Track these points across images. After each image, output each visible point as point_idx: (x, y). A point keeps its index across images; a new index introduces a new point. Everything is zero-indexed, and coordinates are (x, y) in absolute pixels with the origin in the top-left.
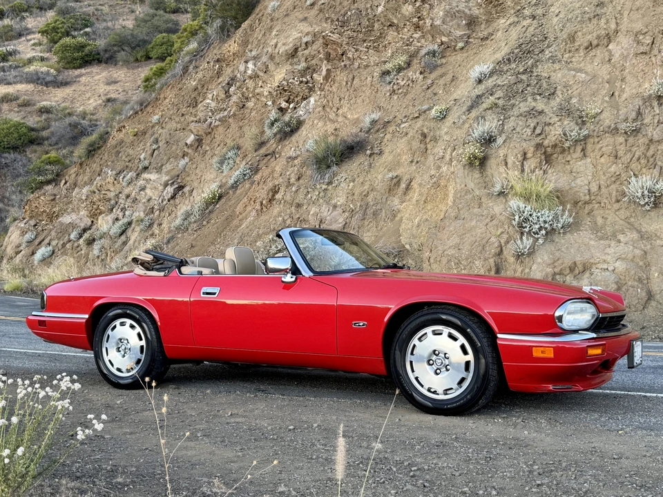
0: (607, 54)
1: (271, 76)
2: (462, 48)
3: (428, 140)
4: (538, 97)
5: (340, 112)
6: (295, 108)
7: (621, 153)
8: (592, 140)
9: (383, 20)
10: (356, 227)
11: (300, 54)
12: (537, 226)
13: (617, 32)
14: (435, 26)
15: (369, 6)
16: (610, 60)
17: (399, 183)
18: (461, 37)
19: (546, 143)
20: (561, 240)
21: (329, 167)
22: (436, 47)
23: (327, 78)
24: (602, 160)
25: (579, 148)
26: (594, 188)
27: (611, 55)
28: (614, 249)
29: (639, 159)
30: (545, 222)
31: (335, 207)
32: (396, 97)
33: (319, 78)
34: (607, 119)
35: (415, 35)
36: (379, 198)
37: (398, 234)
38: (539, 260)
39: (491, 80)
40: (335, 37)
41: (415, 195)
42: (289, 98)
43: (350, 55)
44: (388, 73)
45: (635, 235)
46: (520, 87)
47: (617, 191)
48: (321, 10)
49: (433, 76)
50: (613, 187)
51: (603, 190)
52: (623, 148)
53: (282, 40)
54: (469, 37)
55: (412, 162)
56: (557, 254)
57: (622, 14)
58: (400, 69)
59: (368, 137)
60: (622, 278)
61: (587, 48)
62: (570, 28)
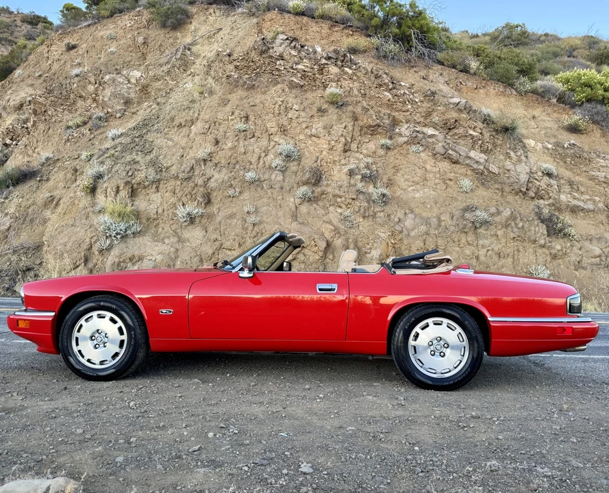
0: (187, 132)
1: (4, 121)
2: (120, 117)
3: (78, 173)
4: (140, 153)
5: (36, 150)
6: (17, 145)
7: (177, 191)
8: (163, 182)
9: (76, 93)
10: (17, 229)
11: (24, 108)
12: (114, 233)
13: (197, 119)
14: (105, 101)
15: (68, 82)
16: (188, 135)
17: (53, 200)
18: (120, 110)
19: (133, 182)
20: (131, 241)
21: (8, 187)
22: (102, 114)
23: (33, 126)
24: (167, 194)
25: (154, 186)
26: (160, 211)
27: (190, 132)
28: (160, 247)
29: (186, 195)
30: (121, 230)
31: (7, 214)
32: (69, 144)
33: (29, 125)
34: (173, 170)
35: (93, 105)
36: (36, 210)
37: (43, 234)
38: (112, 254)
39: (120, 139)
40: (41, 100)
41: (59, 210)
42: (12, 138)
43: (50, 113)
44: (68, 127)
45: (176, 239)
46: (132, 145)
47: (173, 213)
48: (45, 81)
49: (96, 133)
50: (171, 210)
51: (165, 212)
52: (179, 187)
53: (13, 97)
54: (125, 111)
55: (65, 187)
56: (125, 250)
57: (203, 109)
58: (78, 126)
59: (42, 169)
60: (159, 265)
61: (178, 127)
62: (173, 113)
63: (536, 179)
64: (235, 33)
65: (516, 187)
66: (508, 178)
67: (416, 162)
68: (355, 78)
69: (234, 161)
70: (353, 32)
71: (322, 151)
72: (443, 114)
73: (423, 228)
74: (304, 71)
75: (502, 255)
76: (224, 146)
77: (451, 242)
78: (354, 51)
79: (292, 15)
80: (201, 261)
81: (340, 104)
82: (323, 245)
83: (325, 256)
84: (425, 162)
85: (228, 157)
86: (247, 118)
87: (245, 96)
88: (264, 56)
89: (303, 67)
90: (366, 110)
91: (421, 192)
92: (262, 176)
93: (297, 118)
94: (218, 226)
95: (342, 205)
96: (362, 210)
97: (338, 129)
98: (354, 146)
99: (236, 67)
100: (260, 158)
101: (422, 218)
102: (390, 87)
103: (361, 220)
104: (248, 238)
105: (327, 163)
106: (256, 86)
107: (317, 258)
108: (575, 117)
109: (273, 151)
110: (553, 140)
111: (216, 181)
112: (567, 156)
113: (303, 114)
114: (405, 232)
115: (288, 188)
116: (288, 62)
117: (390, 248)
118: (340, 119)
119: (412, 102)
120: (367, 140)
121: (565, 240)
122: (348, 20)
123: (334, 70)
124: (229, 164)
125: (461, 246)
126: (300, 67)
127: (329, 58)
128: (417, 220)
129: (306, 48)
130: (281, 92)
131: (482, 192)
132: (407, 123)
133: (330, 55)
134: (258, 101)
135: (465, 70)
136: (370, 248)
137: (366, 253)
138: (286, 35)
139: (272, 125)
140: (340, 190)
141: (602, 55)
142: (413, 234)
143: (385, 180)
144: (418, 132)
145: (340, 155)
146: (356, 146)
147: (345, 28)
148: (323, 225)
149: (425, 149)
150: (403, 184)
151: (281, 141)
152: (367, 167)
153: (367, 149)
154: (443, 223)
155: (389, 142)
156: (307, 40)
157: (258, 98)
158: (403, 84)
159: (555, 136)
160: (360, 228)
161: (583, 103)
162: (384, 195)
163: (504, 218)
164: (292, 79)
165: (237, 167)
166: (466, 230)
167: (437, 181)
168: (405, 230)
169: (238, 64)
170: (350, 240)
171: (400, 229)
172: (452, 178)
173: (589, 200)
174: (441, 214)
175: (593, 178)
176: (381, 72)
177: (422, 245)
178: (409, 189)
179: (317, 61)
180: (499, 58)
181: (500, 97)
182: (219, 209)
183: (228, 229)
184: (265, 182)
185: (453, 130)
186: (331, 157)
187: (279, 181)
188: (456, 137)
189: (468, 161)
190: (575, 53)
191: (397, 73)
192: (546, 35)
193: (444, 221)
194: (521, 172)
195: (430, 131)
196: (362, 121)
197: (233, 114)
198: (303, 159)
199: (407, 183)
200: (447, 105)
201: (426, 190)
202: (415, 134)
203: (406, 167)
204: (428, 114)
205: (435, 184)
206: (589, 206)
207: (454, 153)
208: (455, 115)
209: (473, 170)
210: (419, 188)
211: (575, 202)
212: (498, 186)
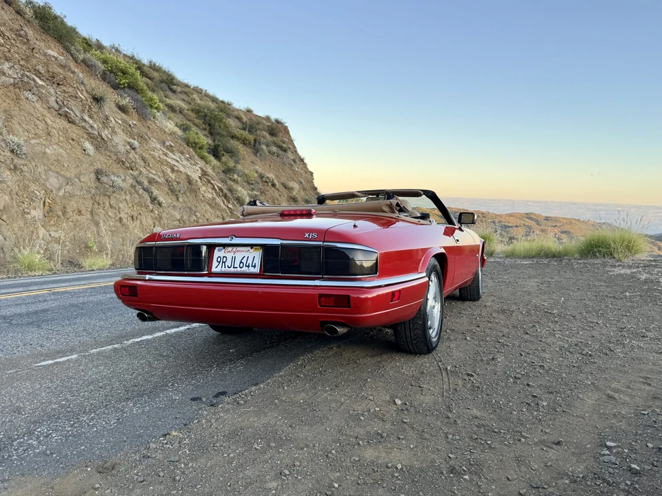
63: (128, 152)
65: (119, 157)
66: (113, 147)
67: (32, 111)
72: (46, 64)
73: (69, 188)
75: (134, 217)
84: (43, 114)
91: (50, 148)
96: (9, 161)
101: (64, 177)
108: (126, 101)
112: (134, 134)
117: (47, 208)
121: (159, 207)
125: (106, 208)
128: (62, 180)
131: (98, 156)
132: (8, 60)
136: (28, 208)
137: (25, 213)
142: (60, 193)
144: (28, 77)
149: (38, 100)
150: (24, 135)
154: (84, 185)
160: (9, 183)
161: (124, 87)
163: (129, 185)
166: (108, 194)
167: (61, 138)
168: (53, 189)
171: (50, 187)
172: (75, 139)
173: (156, 174)
174: (80, 175)
175: (154, 157)
177: (76, 206)
185: (61, 86)
188: (66, 95)
189: (83, 124)
193: (83, 182)
195: (40, 82)
199: (26, 134)
200: (45, 55)
201: (55, 147)
202: (26, 79)
203: (20, 115)
204: (27, 59)
205: (60, 142)
206: (159, 180)
207: (71, 112)
208: (60, 70)
209: (89, 134)
210: (44, 142)
211: (151, 175)
212: (108, 154)
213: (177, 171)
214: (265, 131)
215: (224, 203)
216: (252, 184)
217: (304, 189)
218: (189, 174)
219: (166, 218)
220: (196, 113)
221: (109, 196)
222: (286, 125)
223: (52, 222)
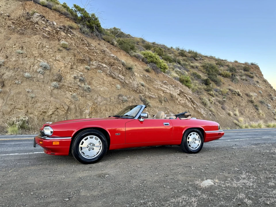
63: (139, 87)
64: (9, 6)
65: (134, 89)
66: (131, 85)
67: (100, 76)
68: (73, 39)
69: (17, 67)
70: (70, 20)
71: (61, 67)
72: (109, 59)
73: (105, 102)
74: (49, 32)
76: (11, 59)
77: (115, 107)
78: (71, 28)
79: (41, 6)
80: (3, 114)
81: (68, 48)
82: (66, 108)
83: (67, 113)
84: (103, 77)
85: (14, 65)
86: (22, 47)
87: (19, 37)
88: (28, 20)
89: (49, 30)
90: (79, 53)
91: (103, 88)
92: (33, 75)
93: (48, 51)
94: (12, 98)
95: (72, 91)
96: (81, 94)
97: (68, 59)
98: (75, 67)
99: (13, 23)
100: (30, 67)
101: (104, 98)
102: (88, 45)
103: (81, 98)
104: (29, 104)
105: (64, 72)
106: (25, 33)
107: (64, 113)
108: (148, 67)
109: (37, 64)
110: (142, 74)
111: (7, 76)
112: (147, 80)
113: (51, 50)
114: (98, 103)
115: (47, 82)
116: (41, 26)
117: (93, 109)
118: (68, 55)
119: (96, 53)
120: (80, 65)
121: (149, 107)
122: (67, 14)
123: (63, 34)
124: (14, 68)
125: (119, 109)
126: (47, 29)
127: (61, 28)
128: (102, 99)
129: (49, 21)
130: (39, 38)
131: (123, 90)
132: (95, 60)
133: (61, 27)
134: (26, 41)
135: (113, 44)
136: (85, 109)
137: (83, 111)
138: (40, 14)
139: (36, 53)
140: (70, 85)
141: (147, 46)
142: (101, 104)
143: (88, 82)
144: (100, 65)
145: (70, 70)
146: (76, 67)
147: (66, 17)
148: (65, 99)
149: (103, 72)
150: (95, 85)
151: (41, 61)
152: (81, 76)
153: (80, 69)
154: (112, 100)
155: (89, 67)
156: (49, 18)
157: (27, 40)
158: (92, 45)
159: (143, 73)
160: (80, 101)
161: (149, 63)
162: (89, 88)
163: (132, 99)
164: (44, 34)
165: (19, 70)
166: (120, 103)
167: (108, 84)
168: (98, 102)
169: (14, 22)
170: (77, 106)
171: (96, 102)
172: (113, 84)
173: (153, 94)
174: (111, 97)
175: (154, 88)
176: (84, 39)
177: (105, 108)
178: (98, 87)
179: (55, 28)
180: (124, 42)
181: (125, 56)
182: (10, 90)
183: (18, 99)
184: (34, 78)
185: (113, 66)
186: (66, 70)
187: (42, 78)
188: (114, 69)
189: (118, 78)
190: (138, 44)
191: (90, 40)
192: (129, 35)
194: (135, 84)
195: (104, 65)
196: (78, 57)
197: (15, 45)
198: (52, 69)
199: (97, 84)
200: (110, 56)
201: (105, 87)
202: (99, 66)
203: (96, 78)
204: (103, 59)
205: (108, 86)
206: (154, 96)
207: (114, 75)
208: (113, 61)
209: (120, 82)
210: (102, 86)
211: (150, 95)
212: (128, 88)
213: (166, 92)
214: (241, 69)
215: (191, 105)
216: (224, 95)
217: (262, 96)
218: (172, 93)
219: (152, 112)
220: (204, 67)
221: (120, 104)
222: (258, 65)
223: (94, 114)
